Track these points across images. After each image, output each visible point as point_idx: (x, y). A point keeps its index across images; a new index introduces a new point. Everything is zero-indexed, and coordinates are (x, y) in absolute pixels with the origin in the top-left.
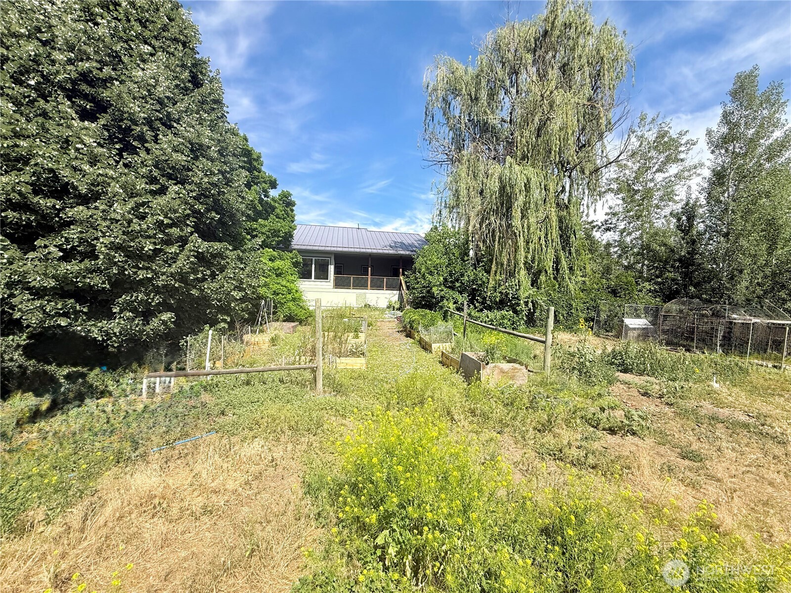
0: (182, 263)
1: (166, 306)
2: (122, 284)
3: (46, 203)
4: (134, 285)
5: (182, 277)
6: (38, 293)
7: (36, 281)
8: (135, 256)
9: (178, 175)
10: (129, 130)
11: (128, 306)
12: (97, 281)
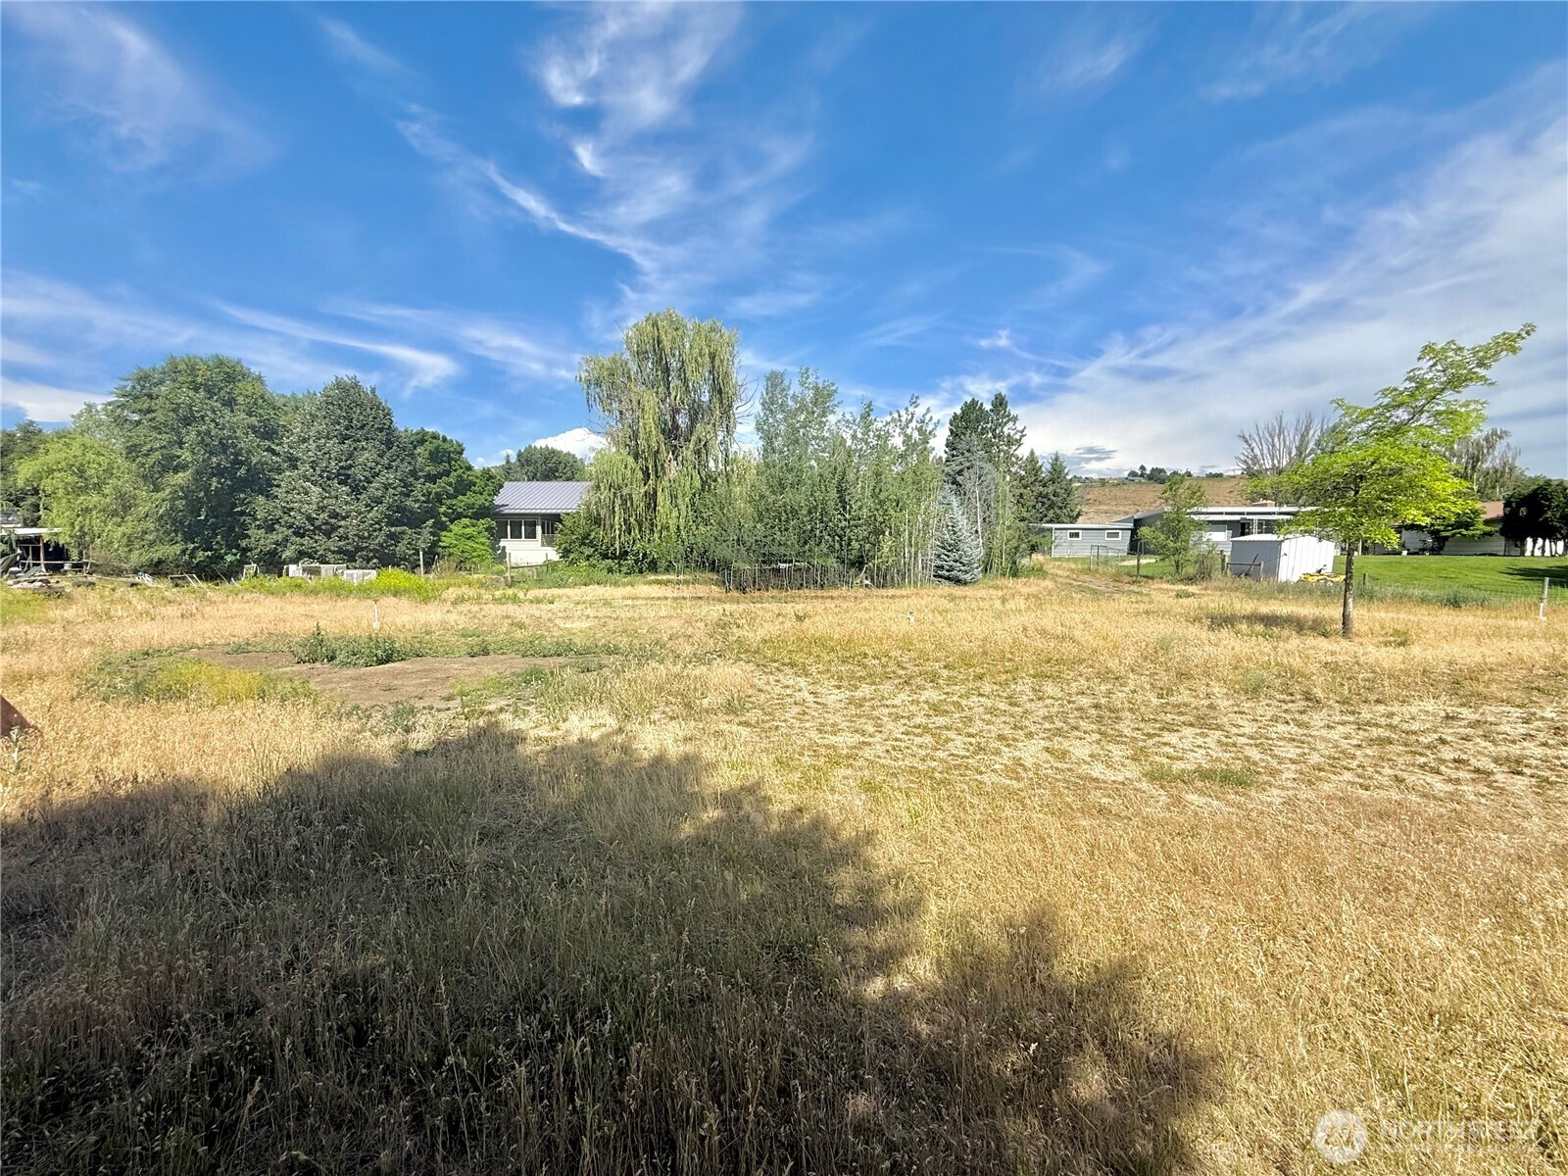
0: (380, 539)
1: (375, 557)
2: (359, 549)
3: (333, 521)
4: (363, 549)
5: (381, 545)
6: (333, 552)
7: (332, 548)
8: (362, 538)
9: (378, 501)
10: (357, 485)
11: (360, 557)
12: (349, 547)
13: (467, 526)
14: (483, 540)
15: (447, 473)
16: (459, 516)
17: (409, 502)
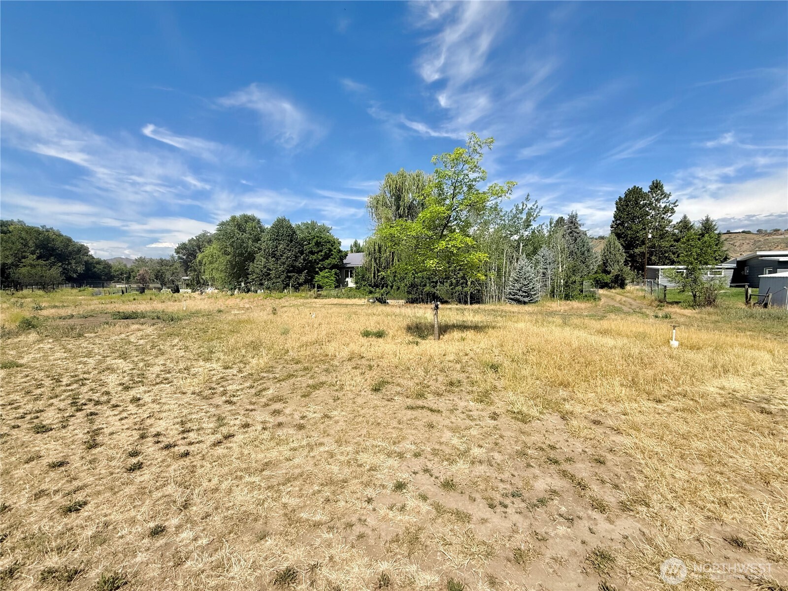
13: (327, 273)
14: (332, 278)
15: (321, 251)
16: (325, 268)
17: (297, 264)
